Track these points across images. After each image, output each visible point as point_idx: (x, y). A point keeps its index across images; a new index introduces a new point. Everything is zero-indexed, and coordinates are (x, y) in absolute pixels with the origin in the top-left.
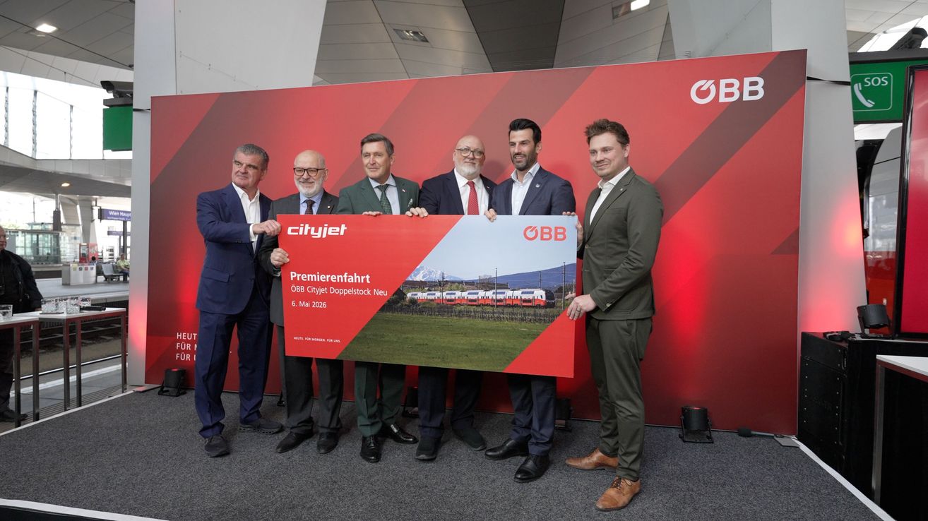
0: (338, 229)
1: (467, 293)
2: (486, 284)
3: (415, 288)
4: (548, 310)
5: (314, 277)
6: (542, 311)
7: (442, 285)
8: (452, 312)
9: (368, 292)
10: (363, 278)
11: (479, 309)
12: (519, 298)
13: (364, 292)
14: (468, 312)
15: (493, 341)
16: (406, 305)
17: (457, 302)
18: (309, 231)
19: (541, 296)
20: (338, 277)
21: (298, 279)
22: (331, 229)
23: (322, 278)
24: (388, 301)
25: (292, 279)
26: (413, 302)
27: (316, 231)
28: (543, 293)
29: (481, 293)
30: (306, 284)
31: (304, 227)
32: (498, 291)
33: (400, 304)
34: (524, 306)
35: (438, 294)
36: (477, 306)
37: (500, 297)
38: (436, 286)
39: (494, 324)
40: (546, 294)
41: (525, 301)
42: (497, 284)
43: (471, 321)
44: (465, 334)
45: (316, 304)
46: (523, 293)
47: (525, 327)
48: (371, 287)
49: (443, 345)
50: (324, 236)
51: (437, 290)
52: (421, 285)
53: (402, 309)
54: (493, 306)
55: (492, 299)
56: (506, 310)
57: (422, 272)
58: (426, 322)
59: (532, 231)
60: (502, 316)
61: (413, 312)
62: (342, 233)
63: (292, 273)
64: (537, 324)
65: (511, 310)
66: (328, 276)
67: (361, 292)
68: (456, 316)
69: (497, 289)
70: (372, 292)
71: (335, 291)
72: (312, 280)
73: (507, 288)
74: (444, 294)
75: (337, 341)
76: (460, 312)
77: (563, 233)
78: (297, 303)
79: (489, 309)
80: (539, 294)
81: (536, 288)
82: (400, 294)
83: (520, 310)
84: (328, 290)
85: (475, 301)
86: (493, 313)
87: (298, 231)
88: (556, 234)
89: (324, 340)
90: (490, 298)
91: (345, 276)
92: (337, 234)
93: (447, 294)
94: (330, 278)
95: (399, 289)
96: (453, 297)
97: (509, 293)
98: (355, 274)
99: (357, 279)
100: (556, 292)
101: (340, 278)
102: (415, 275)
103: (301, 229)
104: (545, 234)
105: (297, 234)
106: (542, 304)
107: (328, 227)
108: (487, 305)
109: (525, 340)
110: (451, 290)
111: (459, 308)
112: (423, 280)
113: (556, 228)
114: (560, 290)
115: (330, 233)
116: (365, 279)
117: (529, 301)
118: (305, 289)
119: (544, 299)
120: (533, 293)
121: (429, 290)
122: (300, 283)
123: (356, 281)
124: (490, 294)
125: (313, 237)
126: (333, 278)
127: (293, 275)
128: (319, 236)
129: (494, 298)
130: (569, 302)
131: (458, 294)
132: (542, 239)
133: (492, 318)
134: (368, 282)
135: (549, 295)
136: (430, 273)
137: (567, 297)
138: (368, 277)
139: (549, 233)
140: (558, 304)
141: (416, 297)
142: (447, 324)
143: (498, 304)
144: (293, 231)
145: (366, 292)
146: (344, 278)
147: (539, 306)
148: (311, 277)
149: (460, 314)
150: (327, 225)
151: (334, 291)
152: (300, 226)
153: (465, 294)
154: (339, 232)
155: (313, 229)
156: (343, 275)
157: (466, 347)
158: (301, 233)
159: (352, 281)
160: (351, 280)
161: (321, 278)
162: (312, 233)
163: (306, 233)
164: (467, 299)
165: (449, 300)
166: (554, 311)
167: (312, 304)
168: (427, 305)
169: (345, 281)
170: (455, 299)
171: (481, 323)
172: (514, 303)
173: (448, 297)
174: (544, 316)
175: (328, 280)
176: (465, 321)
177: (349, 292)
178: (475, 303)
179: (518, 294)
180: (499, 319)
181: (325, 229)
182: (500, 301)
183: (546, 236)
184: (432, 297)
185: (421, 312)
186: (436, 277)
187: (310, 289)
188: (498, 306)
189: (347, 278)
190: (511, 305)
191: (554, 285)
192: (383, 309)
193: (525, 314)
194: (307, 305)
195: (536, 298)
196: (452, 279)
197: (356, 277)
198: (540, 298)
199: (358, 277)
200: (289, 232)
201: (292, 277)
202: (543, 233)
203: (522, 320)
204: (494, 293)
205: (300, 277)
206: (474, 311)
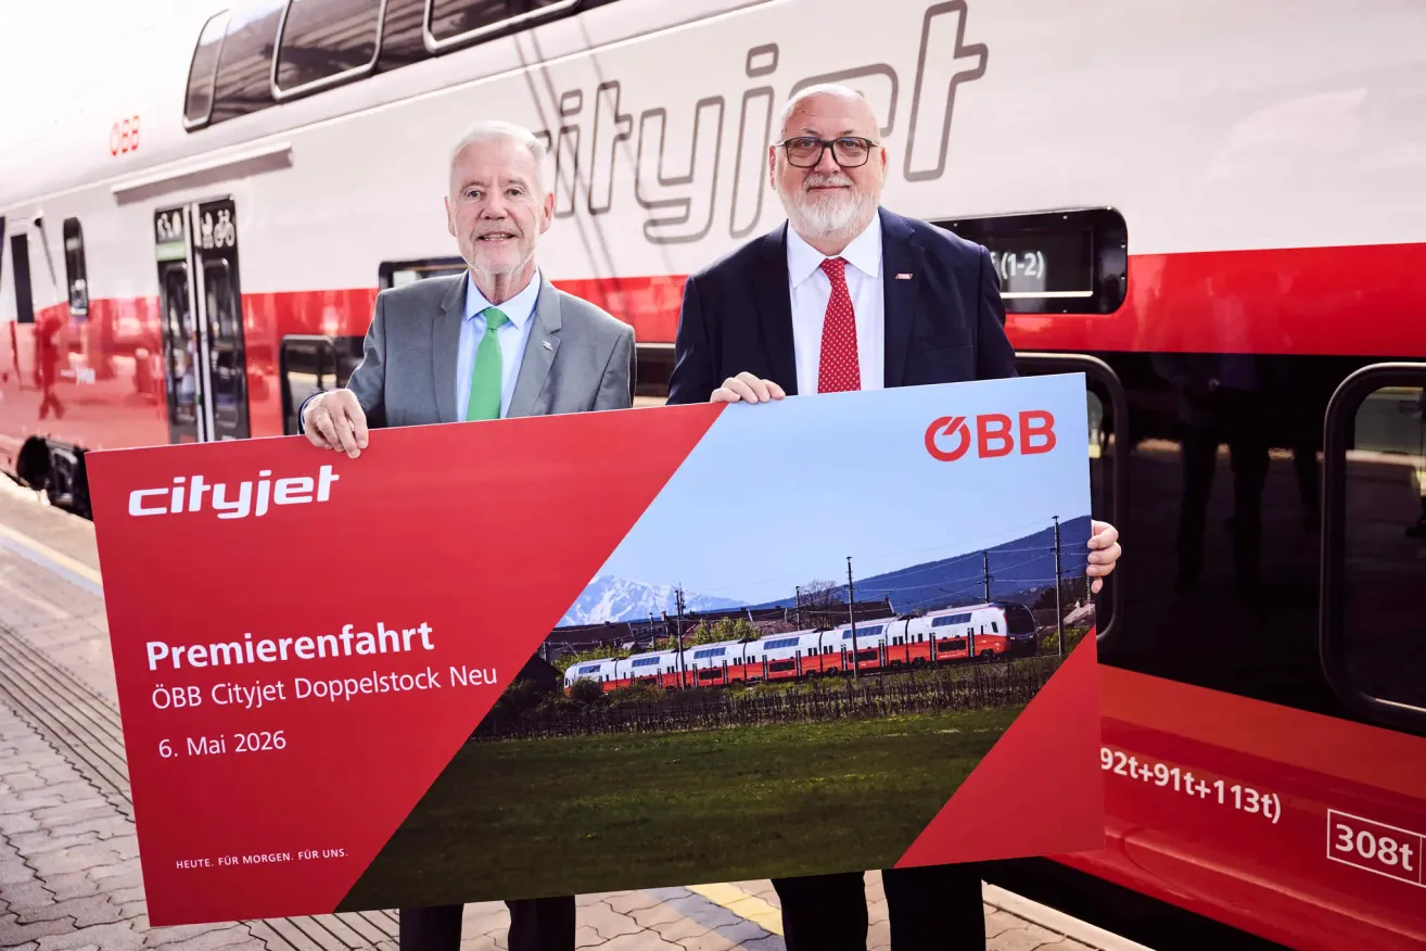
0: (307, 483)
1: (760, 643)
2: (820, 609)
3: (591, 648)
4: (1017, 663)
5: (232, 651)
6: (1001, 670)
7: (678, 627)
8: (718, 708)
9: (431, 680)
10: (407, 634)
11: (805, 689)
12: (926, 638)
13: (415, 682)
14: (769, 702)
15: (855, 780)
16: (563, 706)
17: (732, 676)
18: (207, 497)
19: (994, 625)
20: (321, 640)
21: (177, 665)
22: (281, 484)
23: (264, 651)
24: (502, 699)
25: (153, 667)
26: (589, 692)
27: (232, 495)
28: (998, 615)
29: (808, 640)
30: (205, 677)
31: (187, 486)
32: (859, 625)
33: (543, 707)
34: (943, 662)
35: (667, 659)
36: (796, 679)
37: (866, 642)
38: (658, 634)
39: (855, 730)
40: (1007, 616)
41: (946, 645)
42: (856, 606)
43: (784, 730)
44: (768, 774)
45: (247, 742)
46: (936, 623)
47: (953, 725)
48: (439, 661)
49: (699, 814)
50: (262, 510)
51: (663, 647)
52: (608, 638)
53: (551, 722)
54: (847, 674)
55: (844, 653)
56: (889, 680)
57: (607, 595)
58: (633, 751)
59: (949, 432)
60: (877, 699)
61: (589, 725)
62: (324, 495)
63: (150, 646)
64: (987, 709)
65: (903, 678)
66: (284, 644)
67: (407, 682)
68: (732, 719)
69: (858, 618)
70: (444, 678)
71: (312, 688)
72: (227, 661)
73: (888, 614)
74: (689, 656)
75: (335, 853)
76: (744, 704)
77: (1046, 430)
78: (179, 746)
79: (838, 685)
80: (987, 619)
81: (976, 602)
82: (540, 673)
83: (935, 675)
84: (289, 690)
85: (788, 664)
86: (851, 694)
87: (165, 501)
88: (1026, 432)
89: (287, 857)
90: (837, 649)
91: (346, 636)
92: (308, 499)
93: (697, 655)
94: (291, 649)
95: (536, 657)
96: (717, 662)
97: (894, 628)
98: (380, 626)
99: (389, 640)
100: (1038, 606)
101: (328, 644)
102: (587, 609)
103: (178, 493)
104: (991, 437)
105: (163, 511)
106: (998, 647)
107: (273, 479)
108: (832, 673)
109: (954, 763)
110: (710, 641)
111: (739, 695)
112: (614, 620)
113: (1025, 417)
114: (1047, 599)
115: (280, 499)
116: (416, 639)
117: (958, 643)
118: (205, 694)
119: (1003, 631)
120: (967, 618)
121: (637, 650)
122: (187, 675)
123: (383, 649)
124: (835, 638)
125: (222, 516)
126: (303, 647)
127: (158, 651)
128: (243, 510)
129: (850, 648)
130: (1076, 631)
131: (733, 650)
132: (984, 452)
133: (846, 709)
134: (428, 646)
135: (1017, 618)
136: (637, 594)
137: (1069, 619)
138: (425, 630)
139: (1004, 434)
140: (1047, 642)
141: (595, 677)
142: (706, 748)
143: (863, 664)
144: (147, 502)
145: (424, 681)
146: (341, 644)
147: (988, 657)
148: (223, 652)
149: (747, 712)
150: (267, 473)
151: (309, 689)
152: (171, 486)
153: (756, 649)
154: (314, 493)
155: (220, 490)
156: (337, 632)
157: (774, 810)
158: (177, 507)
159: (372, 649)
160: (368, 645)
161: (260, 651)
162: (219, 501)
163: (195, 506)
164: (765, 663)
165: (705, 674)
166: (1037, 661)
167: (234, 742)
168: (636, 698)
169: (348, 652)
170: (725, 667)
171: (813, 732)
172: (913, 656)
173: (703, 663)
174: (1007, 682)
175: (284, 657)
176: (763, 732)
177: (361, 686)
178: (790, 673)
179: (921, 626)
180: (870, 710)
181: (264, 486)
182: (869, 654)
183: (995, 444)
184: (651, 670)
185: (616, 720)
186: (659, 605)
187: (222, 694)
188: (862, 673)
189: (354, 642)
190: (906, 665)
191: (1032, 586)
192: (487, 728)
193: (948, 687)
194: (218, 747)
195: (977, 632)
196: (709, 607)
197: (382, 635)
198: (989, 631)
199: (394, 634)
200: (135, 508)
201: (153, 659)
202: (984, 436)
203: (940, 704)
204: (846, 635)
205: (183, 657)
206: (790, 698)
